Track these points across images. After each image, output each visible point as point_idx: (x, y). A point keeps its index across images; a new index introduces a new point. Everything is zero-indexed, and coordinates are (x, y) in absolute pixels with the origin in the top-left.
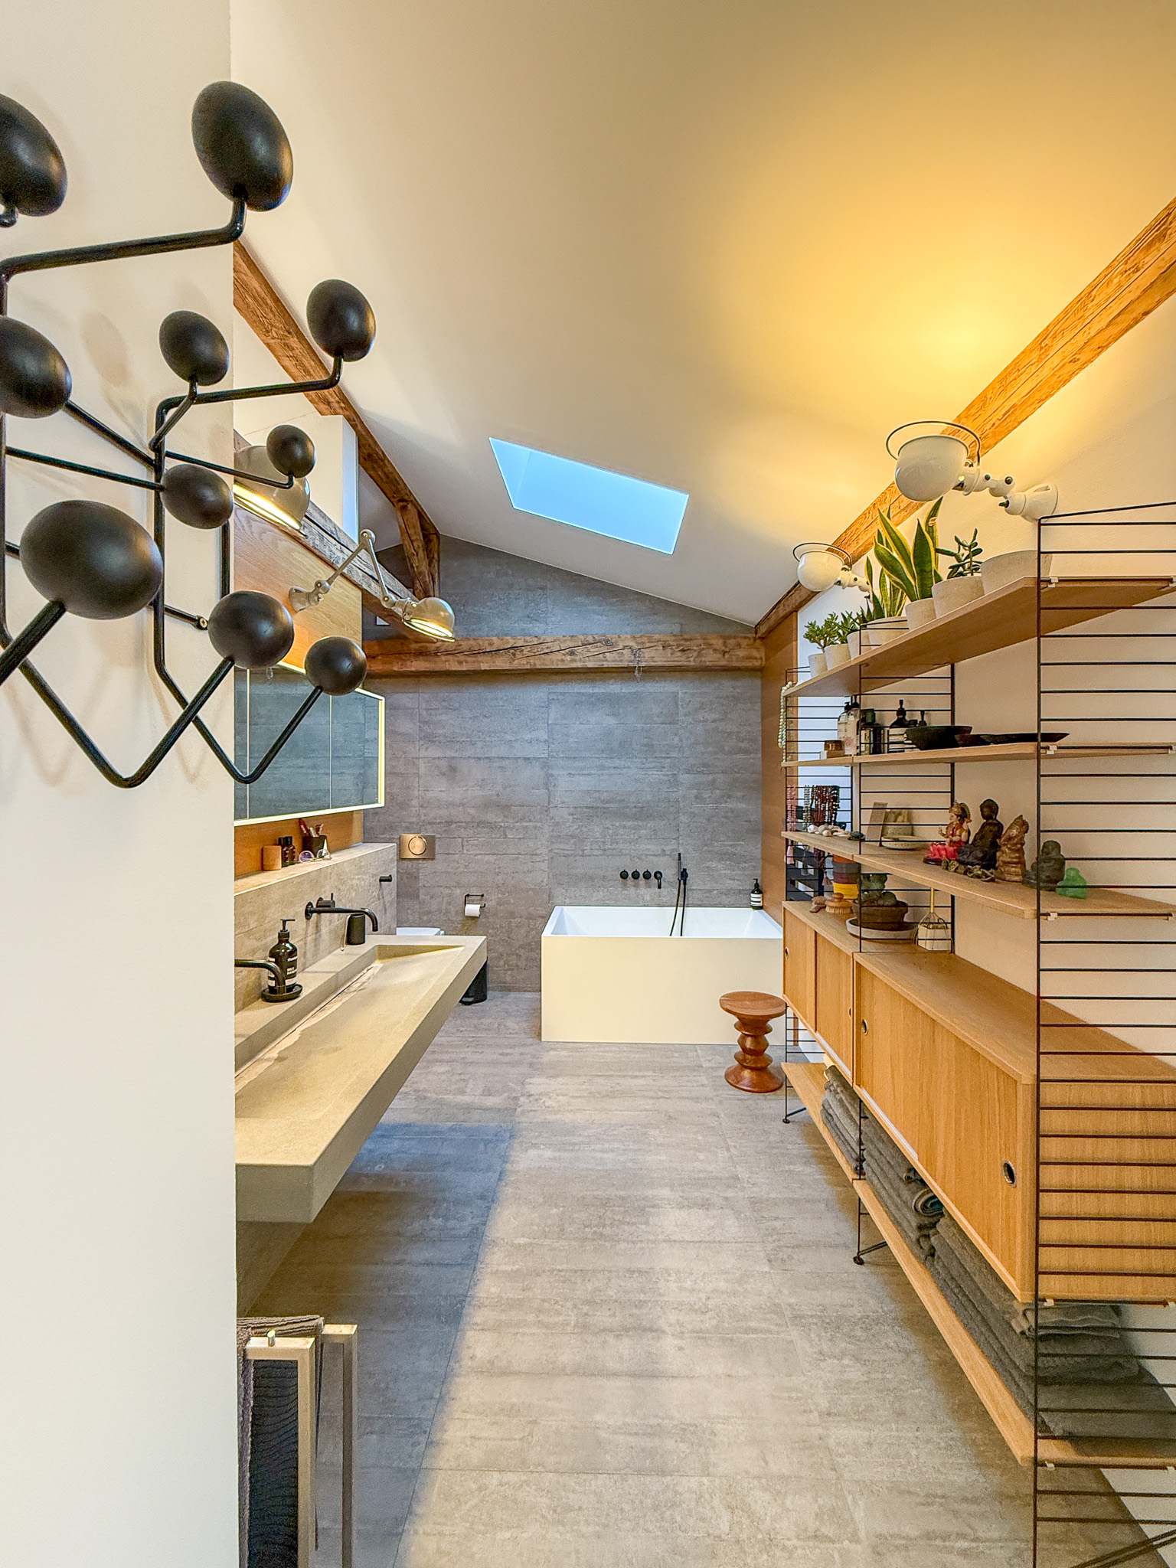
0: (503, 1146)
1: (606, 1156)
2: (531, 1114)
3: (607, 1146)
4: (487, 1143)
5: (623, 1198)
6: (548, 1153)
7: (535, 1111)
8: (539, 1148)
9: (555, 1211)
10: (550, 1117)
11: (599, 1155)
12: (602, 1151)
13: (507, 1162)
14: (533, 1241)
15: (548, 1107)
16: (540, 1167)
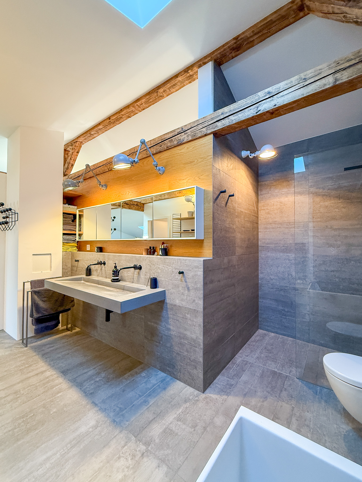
0: (112, 414)
1: (44, 457)
2: (123, 443)
3: (48, 465)
4: (121, 410)
5: (18, 440)
6: (83, 429)
7: (124, 447)
8: (92, 427)
9: (55, 410)
10: (107, 452)
11: (49, 454)
12: (48, 459)
13: (100, 410)
14: (55, 397)
15: (119, 458)
16: (80, 419)
